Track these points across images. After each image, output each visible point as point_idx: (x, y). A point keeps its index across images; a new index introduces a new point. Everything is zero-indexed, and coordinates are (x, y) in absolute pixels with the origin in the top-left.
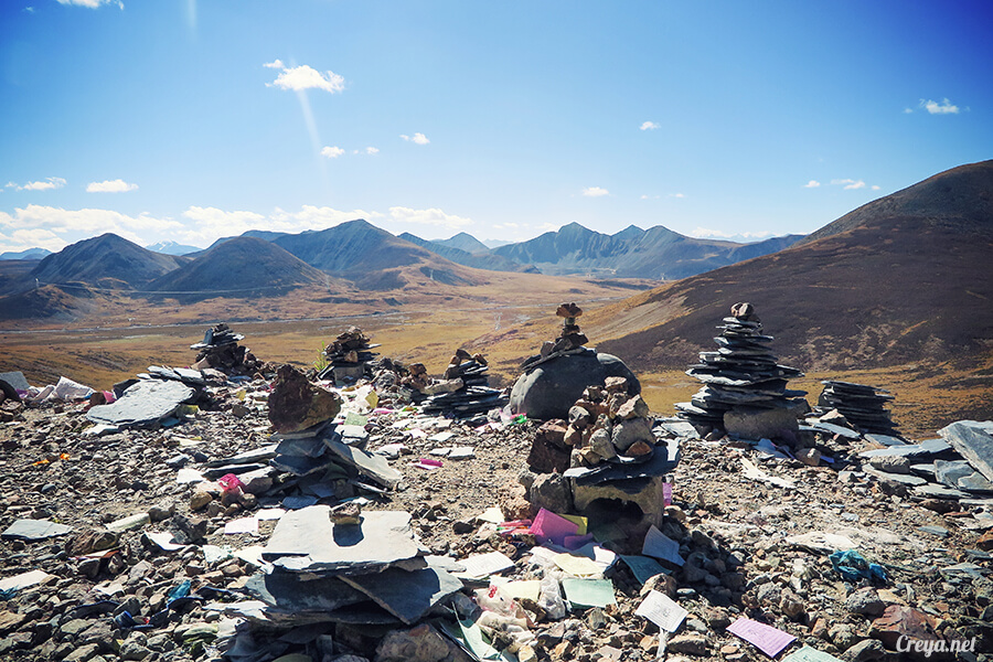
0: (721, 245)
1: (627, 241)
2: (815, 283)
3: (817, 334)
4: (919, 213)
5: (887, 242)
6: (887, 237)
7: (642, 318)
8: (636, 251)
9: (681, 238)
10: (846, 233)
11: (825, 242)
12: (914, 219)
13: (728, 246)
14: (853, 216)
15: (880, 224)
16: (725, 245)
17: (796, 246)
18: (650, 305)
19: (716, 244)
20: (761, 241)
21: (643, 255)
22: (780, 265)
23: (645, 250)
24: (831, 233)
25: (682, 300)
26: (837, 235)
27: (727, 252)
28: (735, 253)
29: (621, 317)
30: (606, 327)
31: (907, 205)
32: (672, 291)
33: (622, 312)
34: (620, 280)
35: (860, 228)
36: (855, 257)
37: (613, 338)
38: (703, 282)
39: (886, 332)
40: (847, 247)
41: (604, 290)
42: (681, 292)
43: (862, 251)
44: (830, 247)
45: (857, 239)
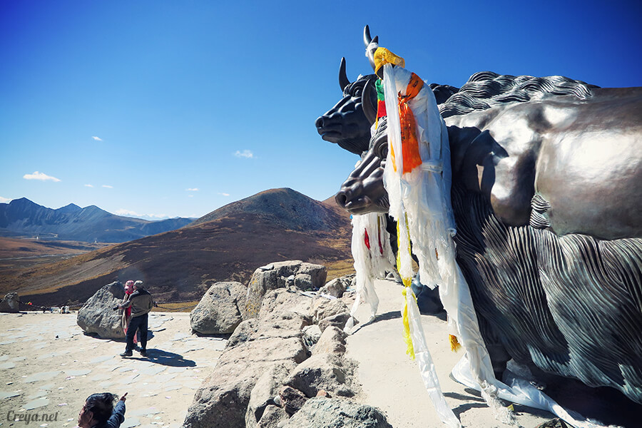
0: (136, 221)
1: (69, 214)
2: (204, 248)
3: (207, 278)
4: (254, 211)
5: (240, 226)
6: (239, 224)
7: (92, 270)
8: (75, 221)
9: (110, 215)
10: (219, 220)
11: (208, 224)
12: (252, 215)
13: (142, 222)
14: (222, 210)
15: (235, 216)
16: (139, 221)
17: (190, 226)
18: (98, 260)
19: (134, 220)
20: (161, 220)
21: (79, 225)
22: (184, 236)
23: (82, 221)
24: (210, 219)
25: (122, 257)
26: (213, 221)
27: (141, 225)
28: (146, 226)
29: (75, 269)
30: (63, 276)
31: (248, 207)
32: (113, 251)
33: (75, 265)
34: (63, 242)
35: (226, 217)
36: (224, 234)
37: (70, 284)
38: (135, 246)
39: (243, 276)
40: (219, 228)
41: (49, 248)
42: (121, 252)
43: (228, 231)
44: (210, 227)
45: (224, 223)
